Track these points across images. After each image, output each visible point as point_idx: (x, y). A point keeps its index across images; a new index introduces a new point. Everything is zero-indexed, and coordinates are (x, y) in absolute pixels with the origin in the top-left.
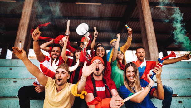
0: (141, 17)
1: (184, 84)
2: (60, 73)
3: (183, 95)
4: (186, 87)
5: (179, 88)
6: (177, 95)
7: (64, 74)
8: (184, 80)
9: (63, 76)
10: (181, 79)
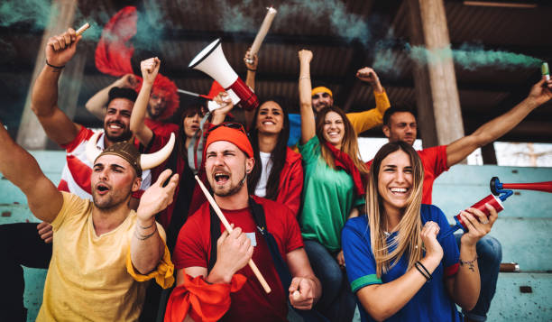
0: (415, 31)
1: (543, 234)
2: (106, 167)
3: (536, 267)
4: (547, 243)
5: (524, 248)
6: (517, 267)
7: (121, 172)
8: (542, 222)
9: (115, 179)
10: (532, 219)
